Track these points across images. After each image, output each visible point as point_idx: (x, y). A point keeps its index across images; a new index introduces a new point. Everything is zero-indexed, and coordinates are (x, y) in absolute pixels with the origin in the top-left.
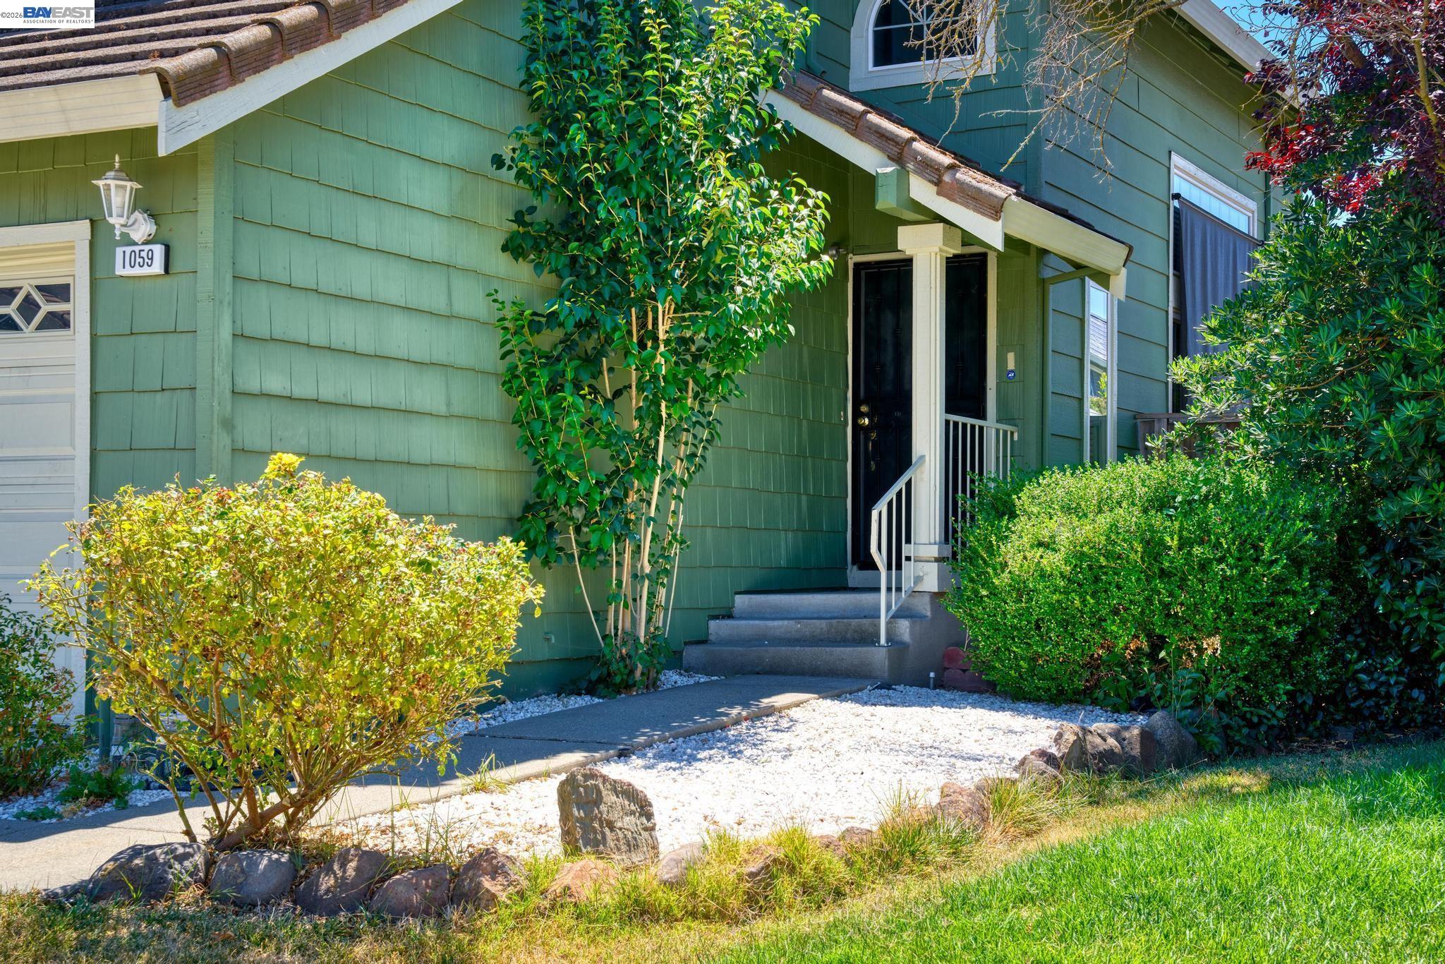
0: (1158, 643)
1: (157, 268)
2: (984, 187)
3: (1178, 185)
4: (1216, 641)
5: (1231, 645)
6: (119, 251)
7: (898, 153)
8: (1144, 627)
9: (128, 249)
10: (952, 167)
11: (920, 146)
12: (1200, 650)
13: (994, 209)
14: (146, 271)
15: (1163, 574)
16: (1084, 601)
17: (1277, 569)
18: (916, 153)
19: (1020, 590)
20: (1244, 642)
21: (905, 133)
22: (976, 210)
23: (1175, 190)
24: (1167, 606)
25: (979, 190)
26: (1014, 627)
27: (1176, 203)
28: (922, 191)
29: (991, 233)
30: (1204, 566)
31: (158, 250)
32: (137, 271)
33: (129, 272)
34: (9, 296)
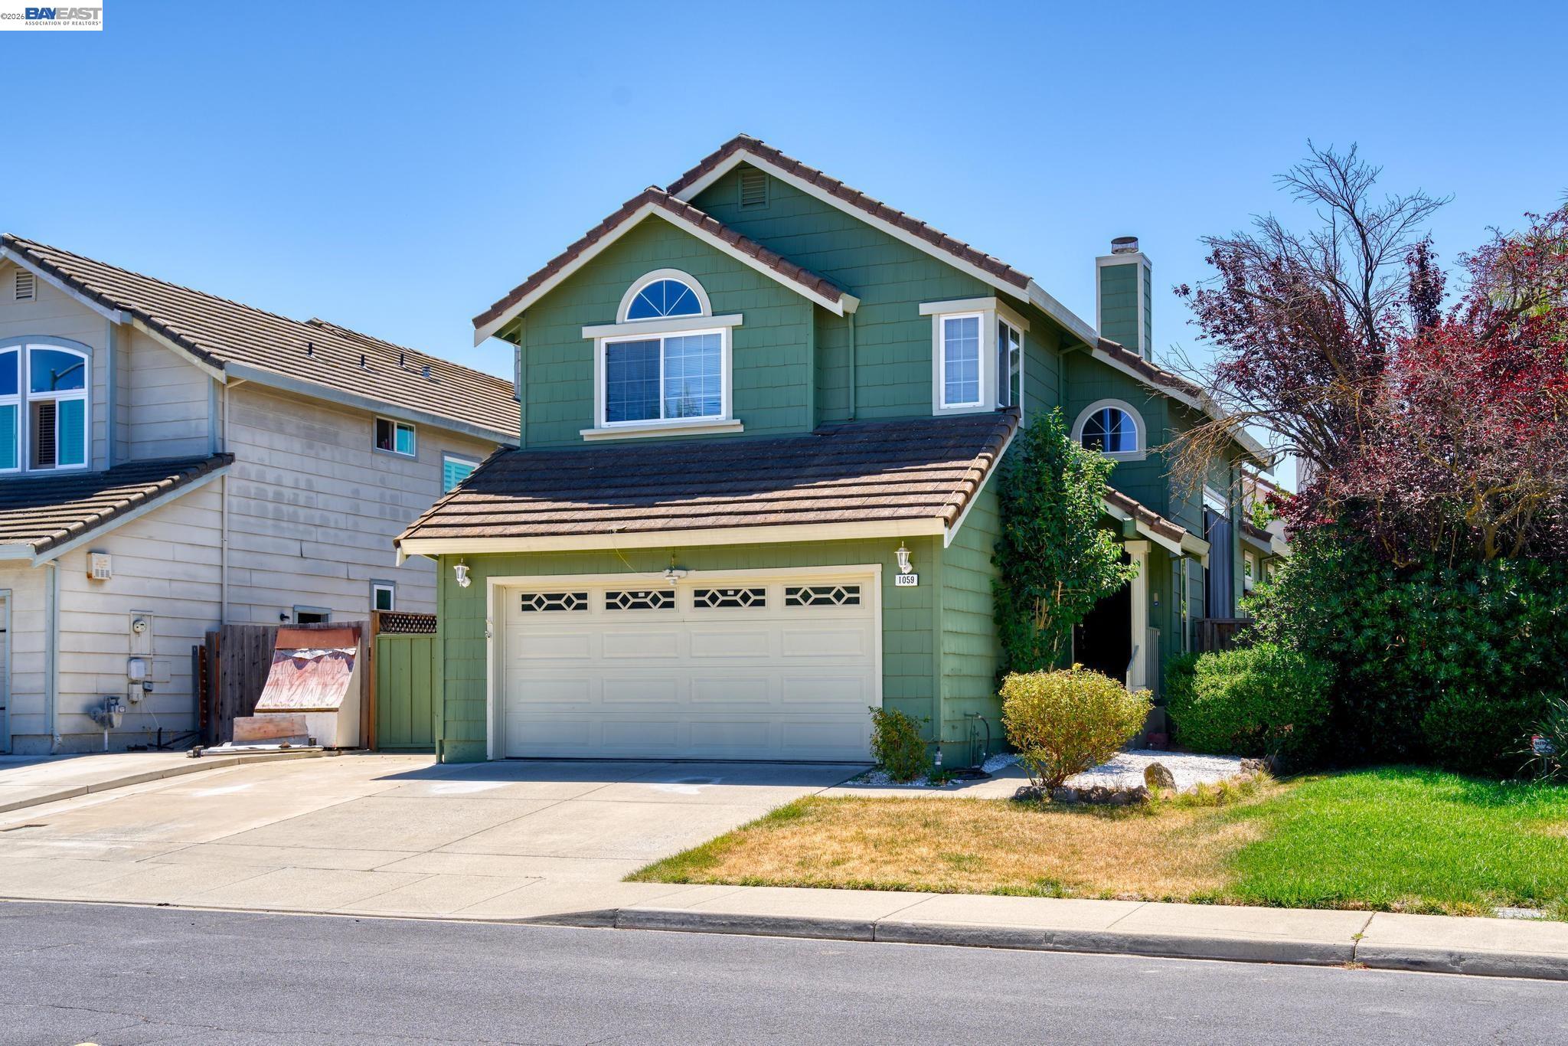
0: (1265, 727)
1: (915, 583)
2: (1174, 528)
3: (1207, 501)
4: (1291, 726)
5: (1297, 727)
6: (897, 577)
7: (1131, 511)
8: (1261, 721)
9: (902, 576)
10: (1158, 519)
11: (1141, 508)
12: (1283, 730)
13: (1177, 537)
14: (911, 584)
15: (1273, 699)
16: (1235, 710)
17: (1317, 697)
18: (1140, 511)
19: (1205, 705)
20: (1301, 727)
21: (1135, 503)
22: (1169, 538)
23: (1205, 503)
24: (1272, 712)
25: (1171, 529)
26: (1201, 722)
27: (1205, 509)
28: (1142, 528)
29: (1175, 548)
30: (1288, 695)
31: (916, 576)
32: (906, 584)
33: (902, 584)
34: (828, 590)
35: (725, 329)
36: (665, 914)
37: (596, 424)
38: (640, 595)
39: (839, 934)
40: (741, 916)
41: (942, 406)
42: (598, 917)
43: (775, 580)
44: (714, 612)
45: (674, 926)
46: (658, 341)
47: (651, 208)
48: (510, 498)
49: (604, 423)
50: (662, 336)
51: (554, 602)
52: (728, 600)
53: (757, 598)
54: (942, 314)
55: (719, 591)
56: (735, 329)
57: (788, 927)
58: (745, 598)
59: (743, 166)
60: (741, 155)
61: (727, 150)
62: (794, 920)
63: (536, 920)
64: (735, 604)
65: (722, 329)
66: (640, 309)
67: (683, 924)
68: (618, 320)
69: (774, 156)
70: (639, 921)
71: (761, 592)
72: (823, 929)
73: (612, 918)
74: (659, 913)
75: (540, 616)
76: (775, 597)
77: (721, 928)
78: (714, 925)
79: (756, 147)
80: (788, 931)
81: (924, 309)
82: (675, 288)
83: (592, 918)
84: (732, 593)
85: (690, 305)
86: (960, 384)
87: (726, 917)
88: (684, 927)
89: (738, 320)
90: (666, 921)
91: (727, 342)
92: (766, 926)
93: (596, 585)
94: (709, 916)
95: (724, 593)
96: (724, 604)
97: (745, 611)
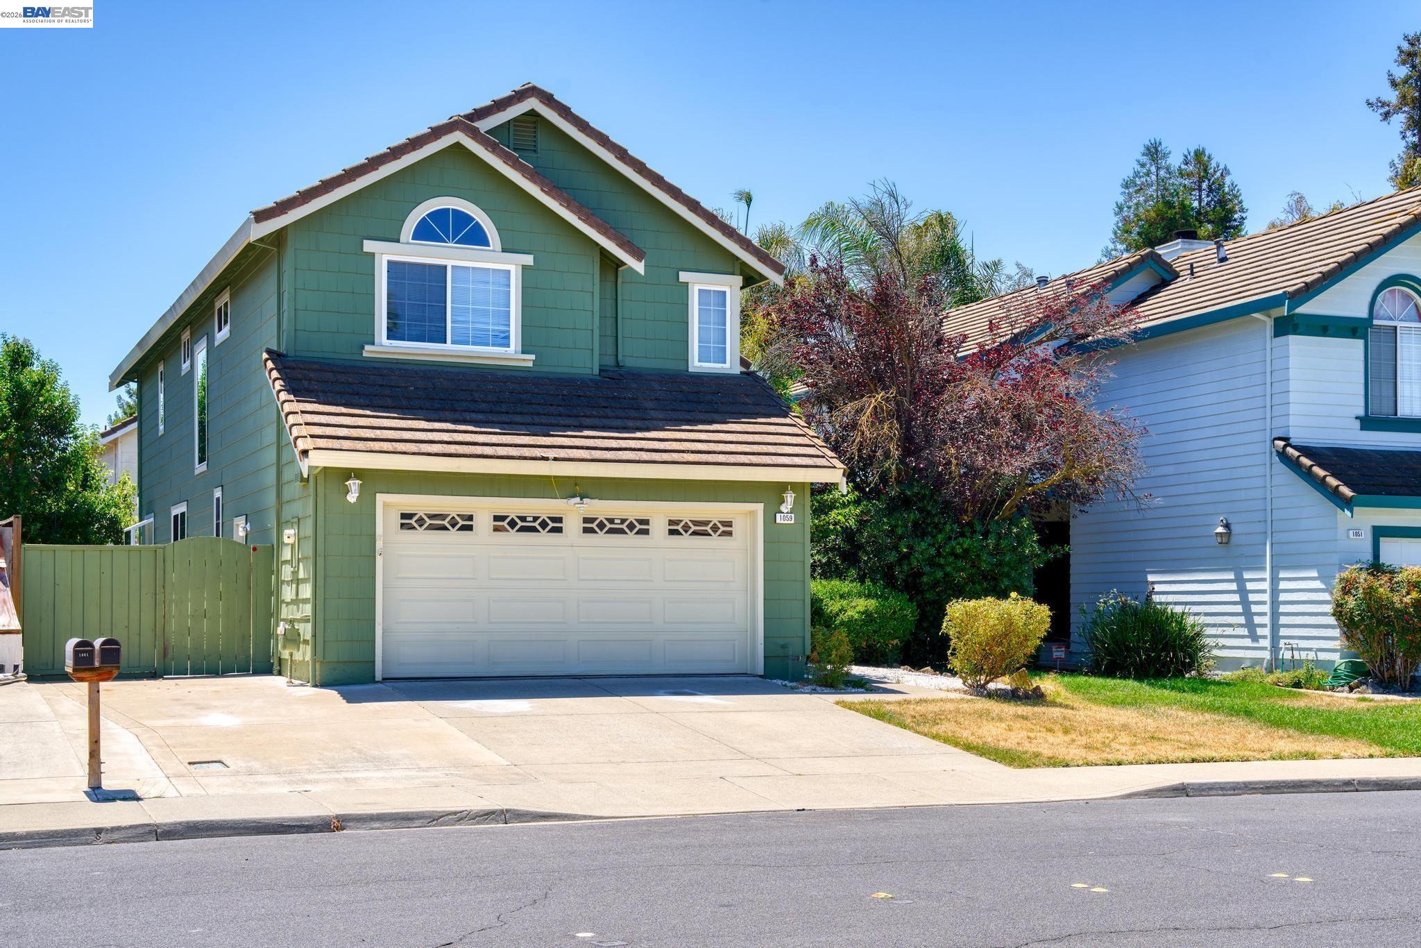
1: (792, 522)
6: (778, 515)
9: (782, 515)
14: (789, 522)
31: (793, 516)
32: (786, 522)
33: (782, 522)
34: (706, 523)
35: (514, 266)
36: (1219, 783)
37: (376, 341)
38: (528, 519)
39: (1336, 789)
40: (1270, 781)
41: (697, 364)
42: (1174, 790)
43: (659, 512)
44: (601, 538)
45: (1229, 792)
46: (445, 267)
47: (458, 137)
48: (368, 413)
49: (385, 341)
50: (449, 263)
51: (438, 523)
52: (614, 528)
53: (642, 527)
54: (698, 283)
55: (607, 519)
56: (525, 268)
57: (1303, 786)
58: (631, 527)
59: (532, 113)
60: (532, 103)
61: (519, 96)
62: (1305, 781)
63: (1129, 796)
64: (622, 531)
65: (513, 265)
66: (424, 232)
67: (1234, 790)
68: (402, 239)
69: (565, 112)
70: (1203, 790)
71: (646, 522)
72: (1325, 786)
73: (1183, 790)
74: (1216, 783)
75: (420, 536)
76: (659, 527)
77: (1261, 790)
78: (1255, 789)
79: (548, 99)
80: (1304, 789)
81: (684, 276)
82: (462, 219)
83: (1170, 791)
84: (619, 521)
85: (476, 237)
86: (710, 347)
87: (1261, 782)
88: (1236, 792)
89: (529, 260)
90: (1222, 789)
91: (516, 280)
92: (1289, 787)
93: (483, 508)
94: (1250, 783)
95: (611, 521)
96: (611, 531)
97: (631, 539)
